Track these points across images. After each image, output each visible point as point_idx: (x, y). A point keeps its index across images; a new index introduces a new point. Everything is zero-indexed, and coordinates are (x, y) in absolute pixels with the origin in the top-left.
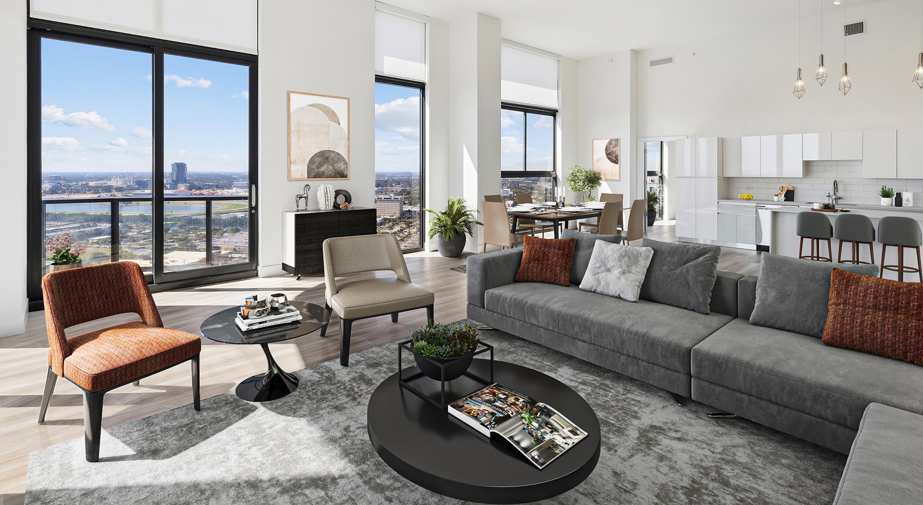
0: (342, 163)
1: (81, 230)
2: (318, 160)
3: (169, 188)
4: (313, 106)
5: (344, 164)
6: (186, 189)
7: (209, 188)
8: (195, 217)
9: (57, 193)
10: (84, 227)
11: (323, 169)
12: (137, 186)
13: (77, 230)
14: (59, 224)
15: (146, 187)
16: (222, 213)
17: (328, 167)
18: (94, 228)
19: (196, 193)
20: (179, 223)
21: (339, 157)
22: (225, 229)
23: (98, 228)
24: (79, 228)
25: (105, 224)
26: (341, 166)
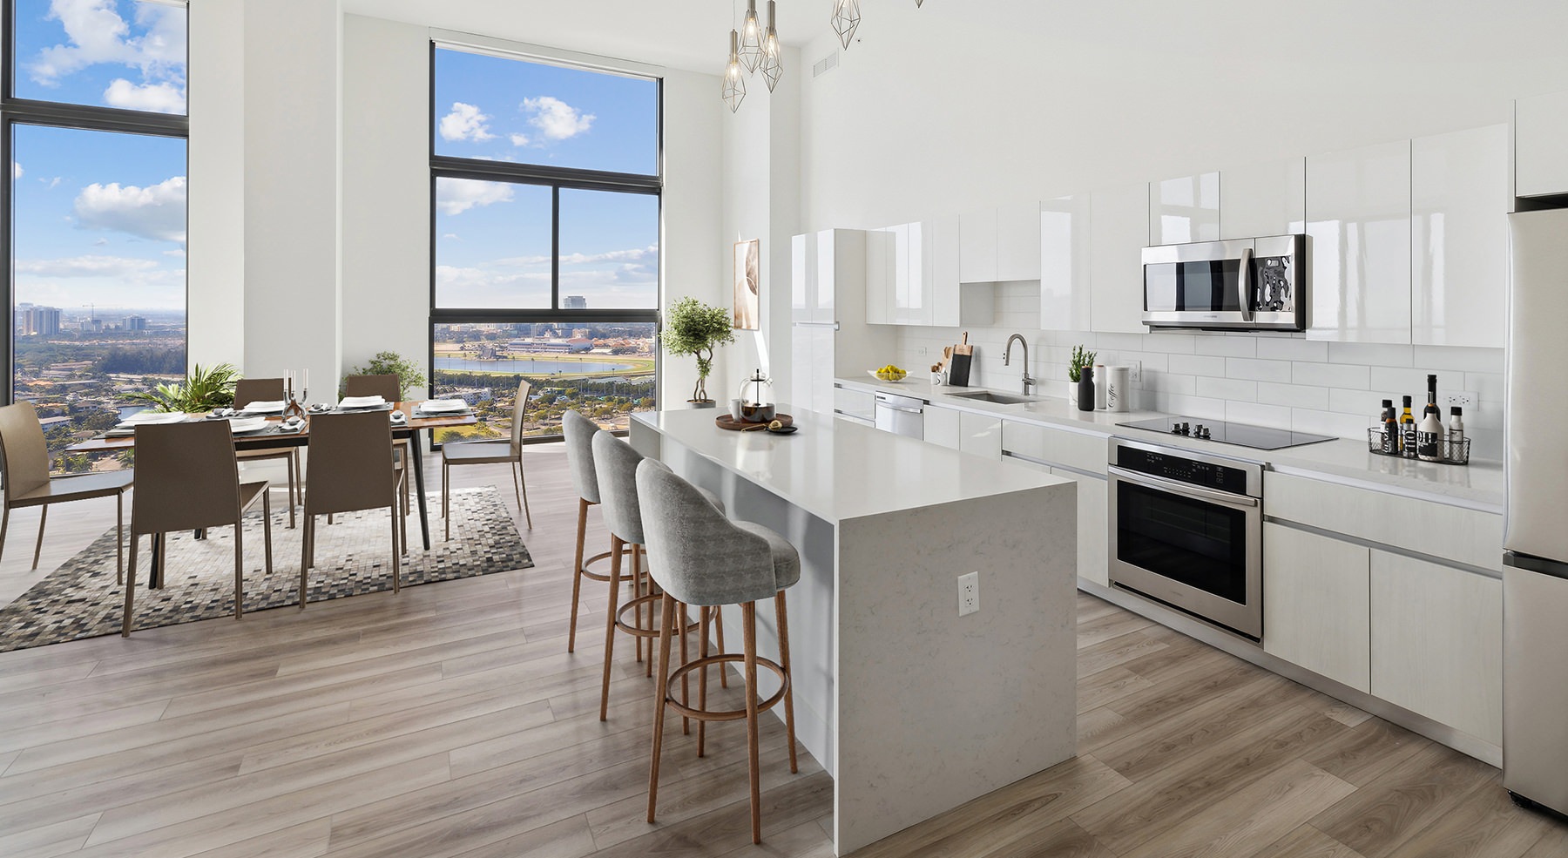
3: (560, 335)
6: (584, 338)
7: (618, 336)
8: (591, 382)
12: (516, 332)
15: (528, 334)
16: (632, 376)
19: (597, 343)
20: (569, 390)
22: (636, 401)
25: (465, 389)
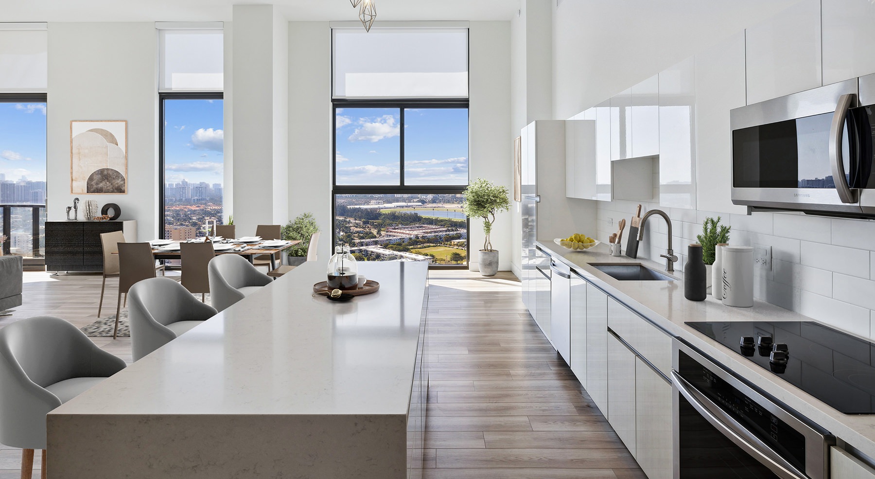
0: (120, 180)
1: (447, 233)
2: (96, 178)
4: (92, 131)
5: (122, 180)
9: (435, 203)
10: (449, 231)
11: (101, 185)
13: (444, 233)
14: (434, 227)
17: (106, 183)
18: (455, 232)
21: (118, 174)
23: (458, 232)
24: (446, 231)
26: (119, 182)
